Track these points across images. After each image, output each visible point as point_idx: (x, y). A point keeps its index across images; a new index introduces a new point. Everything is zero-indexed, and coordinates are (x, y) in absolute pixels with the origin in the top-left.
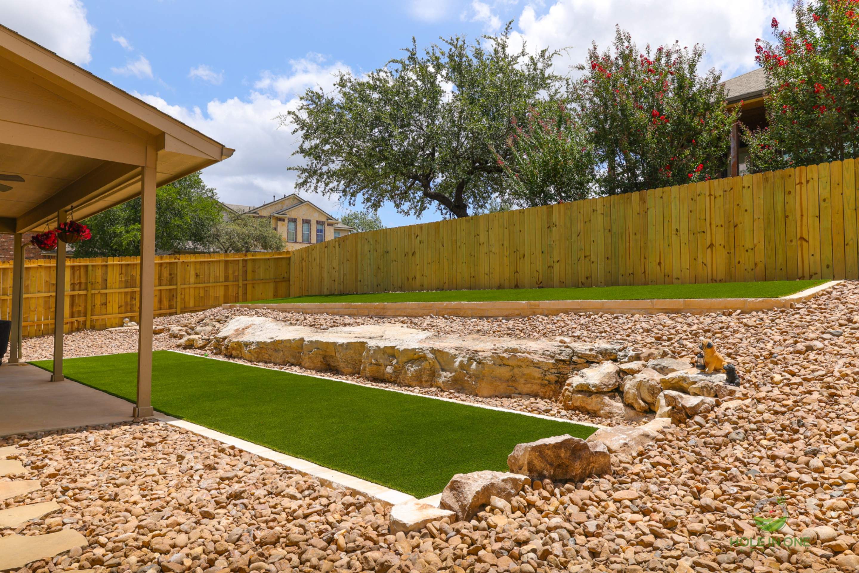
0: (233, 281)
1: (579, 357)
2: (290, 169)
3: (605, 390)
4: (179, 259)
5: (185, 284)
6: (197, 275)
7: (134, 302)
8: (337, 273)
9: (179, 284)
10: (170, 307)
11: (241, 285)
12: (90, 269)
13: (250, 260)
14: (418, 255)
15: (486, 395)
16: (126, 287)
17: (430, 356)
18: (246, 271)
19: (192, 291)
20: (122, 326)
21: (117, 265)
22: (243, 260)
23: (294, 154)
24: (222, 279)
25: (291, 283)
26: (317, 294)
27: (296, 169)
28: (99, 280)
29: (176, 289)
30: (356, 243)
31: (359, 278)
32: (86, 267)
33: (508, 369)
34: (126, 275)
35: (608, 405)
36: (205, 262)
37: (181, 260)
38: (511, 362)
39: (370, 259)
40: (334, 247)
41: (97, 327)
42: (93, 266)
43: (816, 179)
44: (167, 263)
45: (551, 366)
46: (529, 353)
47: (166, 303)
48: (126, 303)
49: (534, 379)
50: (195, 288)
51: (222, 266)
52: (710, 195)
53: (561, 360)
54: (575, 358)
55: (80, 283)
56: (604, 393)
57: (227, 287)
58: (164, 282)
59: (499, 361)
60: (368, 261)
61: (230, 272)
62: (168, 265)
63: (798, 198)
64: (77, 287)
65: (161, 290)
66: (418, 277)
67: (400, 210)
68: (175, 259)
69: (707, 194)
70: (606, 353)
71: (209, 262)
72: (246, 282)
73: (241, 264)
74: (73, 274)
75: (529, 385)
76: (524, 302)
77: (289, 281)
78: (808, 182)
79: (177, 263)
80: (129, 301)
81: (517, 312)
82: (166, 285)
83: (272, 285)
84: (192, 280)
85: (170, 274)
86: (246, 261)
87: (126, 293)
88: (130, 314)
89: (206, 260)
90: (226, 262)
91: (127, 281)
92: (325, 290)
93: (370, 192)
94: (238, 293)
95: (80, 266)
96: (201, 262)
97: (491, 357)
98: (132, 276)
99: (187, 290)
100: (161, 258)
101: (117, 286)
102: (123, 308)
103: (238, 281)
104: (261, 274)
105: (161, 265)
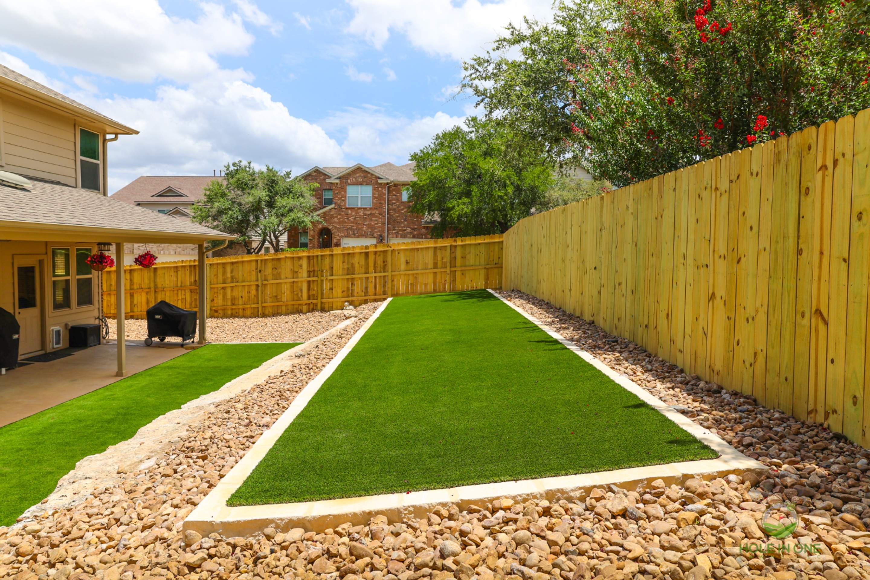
0: (442, 268)
4: (391, 247)
5: (395, 271)
6: (407, 263)
7: (354, 288)
9: (390, 271)
10: (384, 293)
11: (448, 272)
12: (320, 258)
13: (459, 245)
16: (348, 274)
18: (455, 258)
19: (402, 278)
20: (342, 309)
21: (340, 254)
22: (451, 246)
24: (431, 265)
25: (504, 271)
28: (327, 267)
29: (388, 276)
32: (317, 256)
34: (348, 263)
36: (414, 249)
37: (393, 248)
41: (326, 309)
42: (322, 256)
44: (380, 251)
47: (379, 289)
48: (348, 288)
50: (405, 274)
51: (431, 253)
55: (314, 271)
57: (435, 273)
58: (378, 269)
61: (439, 259)
62: (382, 254)
64: (312, 274)
65: (375, 277)
68: (387, 247)
71: (418, 249)
72: (454, 269)
73: (449, 250)
74: (309, 263)
77: (501, 269)
79: (388, 251)
80: (350, 287)
82: (380, 272)
83: (482, 273)
84: (403, 266)
85: (384, 262)
86: (456, 246)
87: (348, 279)
88: (350, 299)
89: (416, 247)
90: (435, 248)
91: (349, 269)
94: (446, 280)
95: (313, 256)
96: (410, 250)
98: (352, 264)
99: (398, 277)
100: (376, 247)
101: (341, 273)
102: (345, 293)
103: (446, 268)
104: (471, 260)
105: (375, 253)
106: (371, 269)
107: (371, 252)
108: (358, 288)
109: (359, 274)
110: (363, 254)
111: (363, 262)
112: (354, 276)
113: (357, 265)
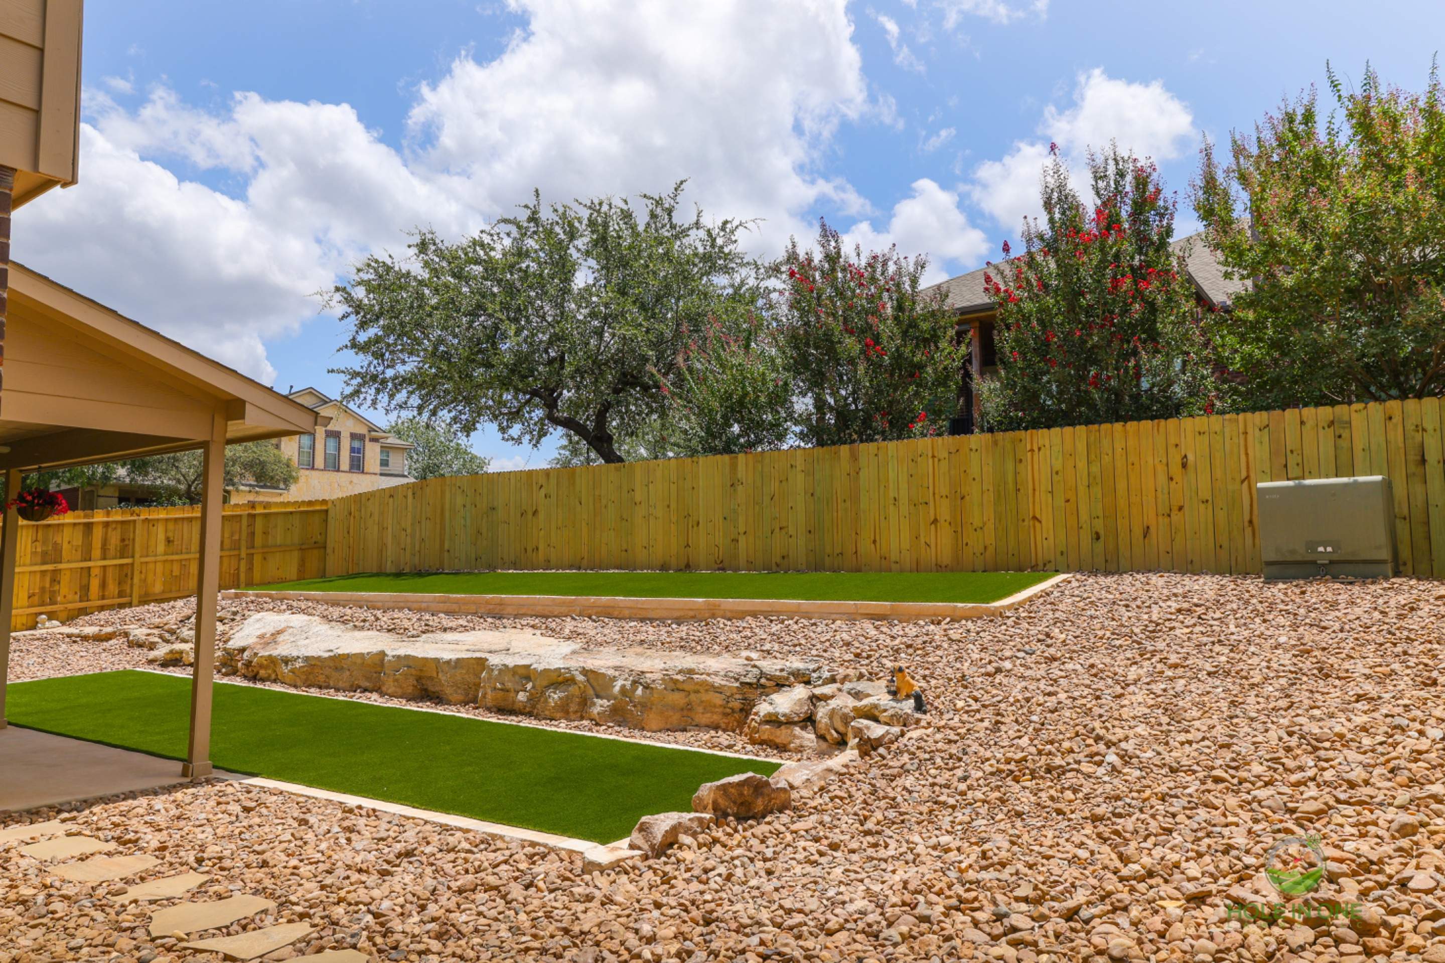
0: (230, 550)
1: (768, 679)
2: (333, 371)
3: (796, 719)
4: (138, 515)
5: (147, 556)
6: (169, 541)
7: (56, 588)
8: (409, 539)
9: (137, 555)
10: (121, 594)
11: (243, 555)
13: (260, 514)
14: (542, 515)
15: (655, 728)
16: (45, 563)
17: (580, 678)
18: (253, 534)
19: (159, 567)
20: (34, 627)
21: (28, 526)
22: (249, 515)
23: (341, 349)
25: (329, 551)
26: (375, 571)
27: (343, 372)
29: (132, 564)
30: (443, 492)
31: (446, 547)
33: (682, 694)
34: (45, 543)
35: (798, 738)
36: (183, 519)
37: (142, 517)
38: (686, 687)
39: (464, 518)
40: (406, 497)
43: (1048, 446)
44: (117, 522)
45: (735, 691)
46: (709, 675)
47: (112, 588)
48: (43, 589)
49: (715, 706)
50: (165, 561)
52: (933, 457)
53: (747, 683)
54: (763, 681)
56: (795, 723)
58: (111, 552)
59: (671, 686)
60: (463, 522)
61: (227, 534)
62: (119, 526)
63: (1029, 468)
65: (104, 567)
66: (541, 547)
67: (506, 436)
68: (132, 515)
69: (930, 455)
70: (798, 674)
71: (190, 519)
72: (252, 551)
73: (245, 522)
75: (709, 715)
76: (701, 600)
77: (325, 548)
78: (1039, 449)
79: (135, 521)
80: (47, 585)
81: (691, 613)
82: (115, 558)
83: (296, 556)
84: (161, 548)
85: (123, 540)
86: (254, 516)
87: (43, 573)
88: (49, 608)
89: (186, 515)
91: (44, 554)
92: (389, 563)
93: (460, 408)
94: (238, 569)
96: (176, 520)
97: (662, 679)
98: (55, 543)
99: (151, 566)
100: (108, 514)
101: (28, 561)
102: (36, 598)
103: (239, 549)
104: (278, 536)
105: (107, 524)
106: (97, 552)
107: (98, 523)
108: (66, 590)
109: (68, 562)
110: (81, 527)
111: (78, 539)
112: (60, 566)
113: (65, 546)
